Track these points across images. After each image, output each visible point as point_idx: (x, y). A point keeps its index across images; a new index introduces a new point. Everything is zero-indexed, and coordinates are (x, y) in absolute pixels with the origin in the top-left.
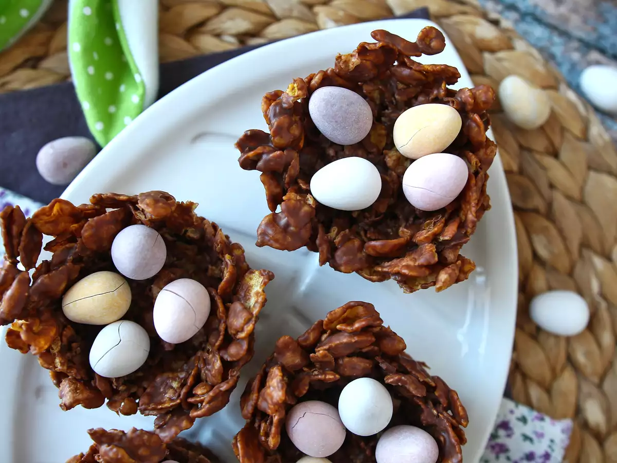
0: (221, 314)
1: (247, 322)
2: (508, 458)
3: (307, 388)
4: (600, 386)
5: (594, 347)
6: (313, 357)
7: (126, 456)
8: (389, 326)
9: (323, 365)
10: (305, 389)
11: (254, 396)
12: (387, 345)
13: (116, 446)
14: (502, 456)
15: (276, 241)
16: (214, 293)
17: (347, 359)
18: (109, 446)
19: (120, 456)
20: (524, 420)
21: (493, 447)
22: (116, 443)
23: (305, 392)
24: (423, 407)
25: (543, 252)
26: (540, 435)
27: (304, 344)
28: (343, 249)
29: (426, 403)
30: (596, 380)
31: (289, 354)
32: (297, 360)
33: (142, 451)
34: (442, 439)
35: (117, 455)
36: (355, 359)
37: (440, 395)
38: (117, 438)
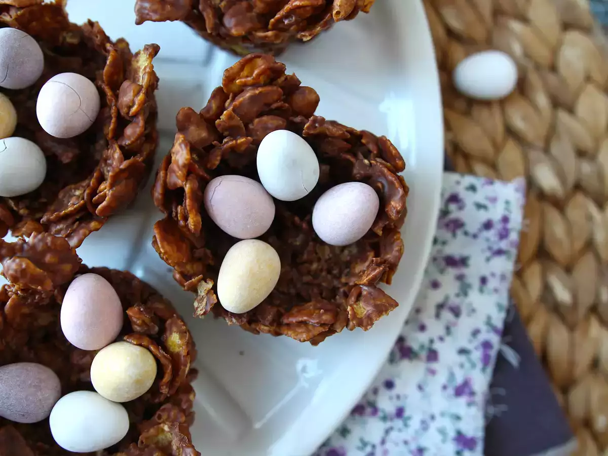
0: (109, 97)
1: (137, 94)
2: (466, 233)
3: (219, 158)
4: (546, 150)
5: (530, 110)
6: (220, 125)
7: (32, 266)
8: (294, 74)
9: (233, 132)
10: (217, 160)
11: (162, 174)
12: (298, 99)
13: (19, 257)
14: (459, 233)
15: (155, 11)
16: (100, 83)
17: (256, 120)
18: (11, 258)
19: (24, 266)
20: (472, 188)
21: (447, 225)
22: (19, 254)
23: (217, 163)
24: (353, 160)
25: (455, 23)
26: (494, 200)
27: (208, 116)
28: (231, 11)
29: (355, 155)
30: (540, 144)
31: (192, 128)
32: (204, 134)
33: (48, 258)
34: (380, 185)
35: (21, 265)
36: (265, 118)
37: (368, 143)
38: (18, 247)
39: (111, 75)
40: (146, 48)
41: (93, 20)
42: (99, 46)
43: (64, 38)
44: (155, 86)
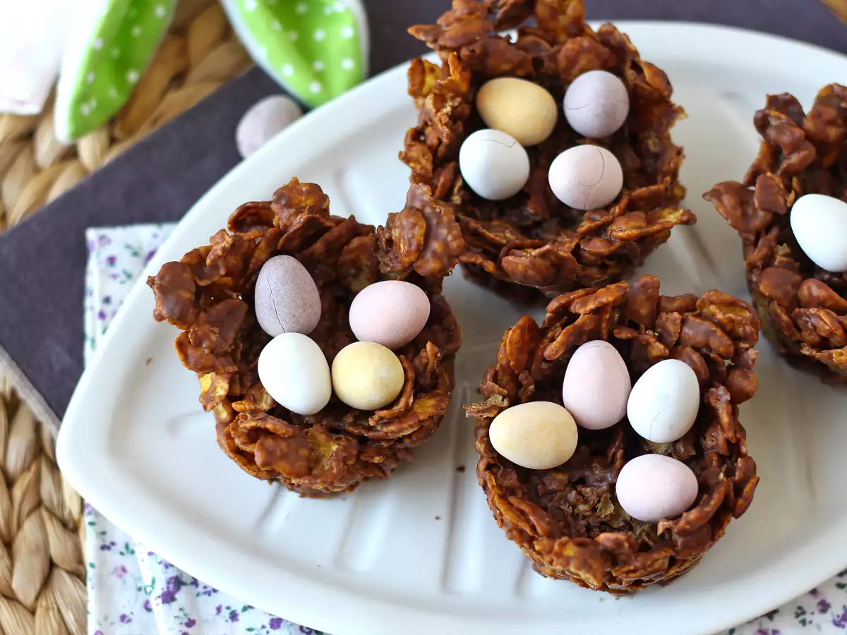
0: (617, 209)
1: (636, 227)
6: (662, 318)
10: (625, 335)
16: (626, 192)
17: (689, 349)
23: (623, 337)
24: (715, 464)
27: (663, 303)
29: (720, 464)
39: (641, 198)
40: (688, 212)
41: (685, 152)
42: (662, 172)
43: (649, 138)
44: (657, 242)
